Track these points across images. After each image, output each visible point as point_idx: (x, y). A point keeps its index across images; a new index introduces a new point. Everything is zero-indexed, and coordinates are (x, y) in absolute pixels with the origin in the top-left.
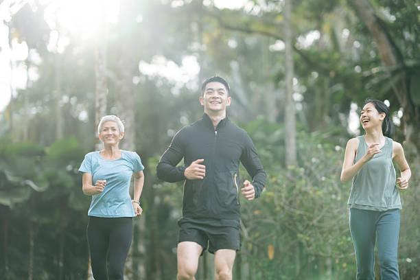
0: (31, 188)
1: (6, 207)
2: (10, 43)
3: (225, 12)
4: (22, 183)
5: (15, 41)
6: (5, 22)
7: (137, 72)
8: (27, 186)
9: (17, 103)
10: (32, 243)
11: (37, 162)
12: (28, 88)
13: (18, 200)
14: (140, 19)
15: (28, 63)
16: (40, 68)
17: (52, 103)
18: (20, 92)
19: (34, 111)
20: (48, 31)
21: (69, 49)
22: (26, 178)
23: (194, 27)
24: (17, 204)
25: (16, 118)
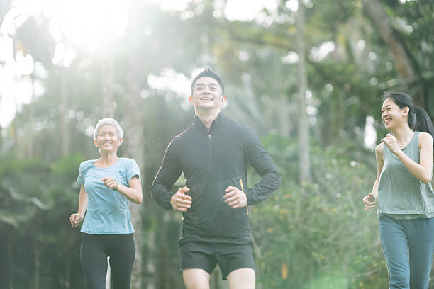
0: (37, 207)
1: (11, 226)
3: (237, 23)
4: (27, 200)
5: (19, 54)
7: (145, 85)
8: (32, 204)
9: (22, 118)
10: (37, 263)
11: (42, 180)
12: (33, 104)
13: (23, 218)
14: (148, 31)
15: (33, 77)
16: (46, 82)
17: (58, 118)
18: (26, 107)
19: (38, 126)
20: (53, 44)
21: (75, 62)
22: (32, 195)
23: (205, 40)
24: (21, 224)
25: (21, 133)
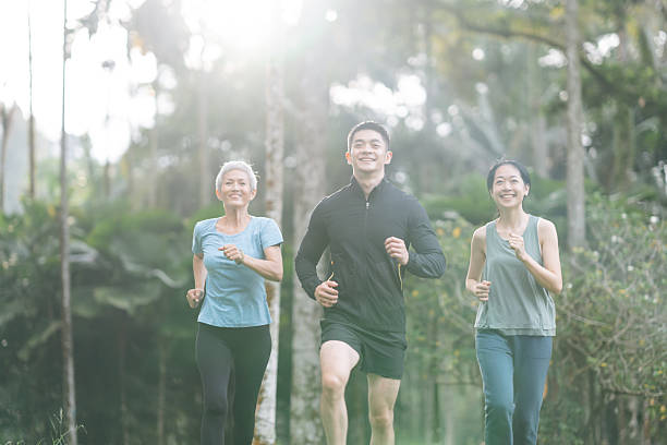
0: (163, 283)
1: (124, 312)
2: (129, 55)
4: (149, 273)
5: (136, 51)
6: (120, 22)
8: (156, 279)
9: (137, 151)
10: (163, 369)
11: (171, 242)
12: (156, 127)
13: (140, 300)
15: (157, 87)
16: (175, 95)
17: (193, 150)
18: (145, 132)
19: (164, 162)
20: (187, 36)
21: (219, 63)
22: (156, 266)
24: (139, 308)
25: (138, 173)
